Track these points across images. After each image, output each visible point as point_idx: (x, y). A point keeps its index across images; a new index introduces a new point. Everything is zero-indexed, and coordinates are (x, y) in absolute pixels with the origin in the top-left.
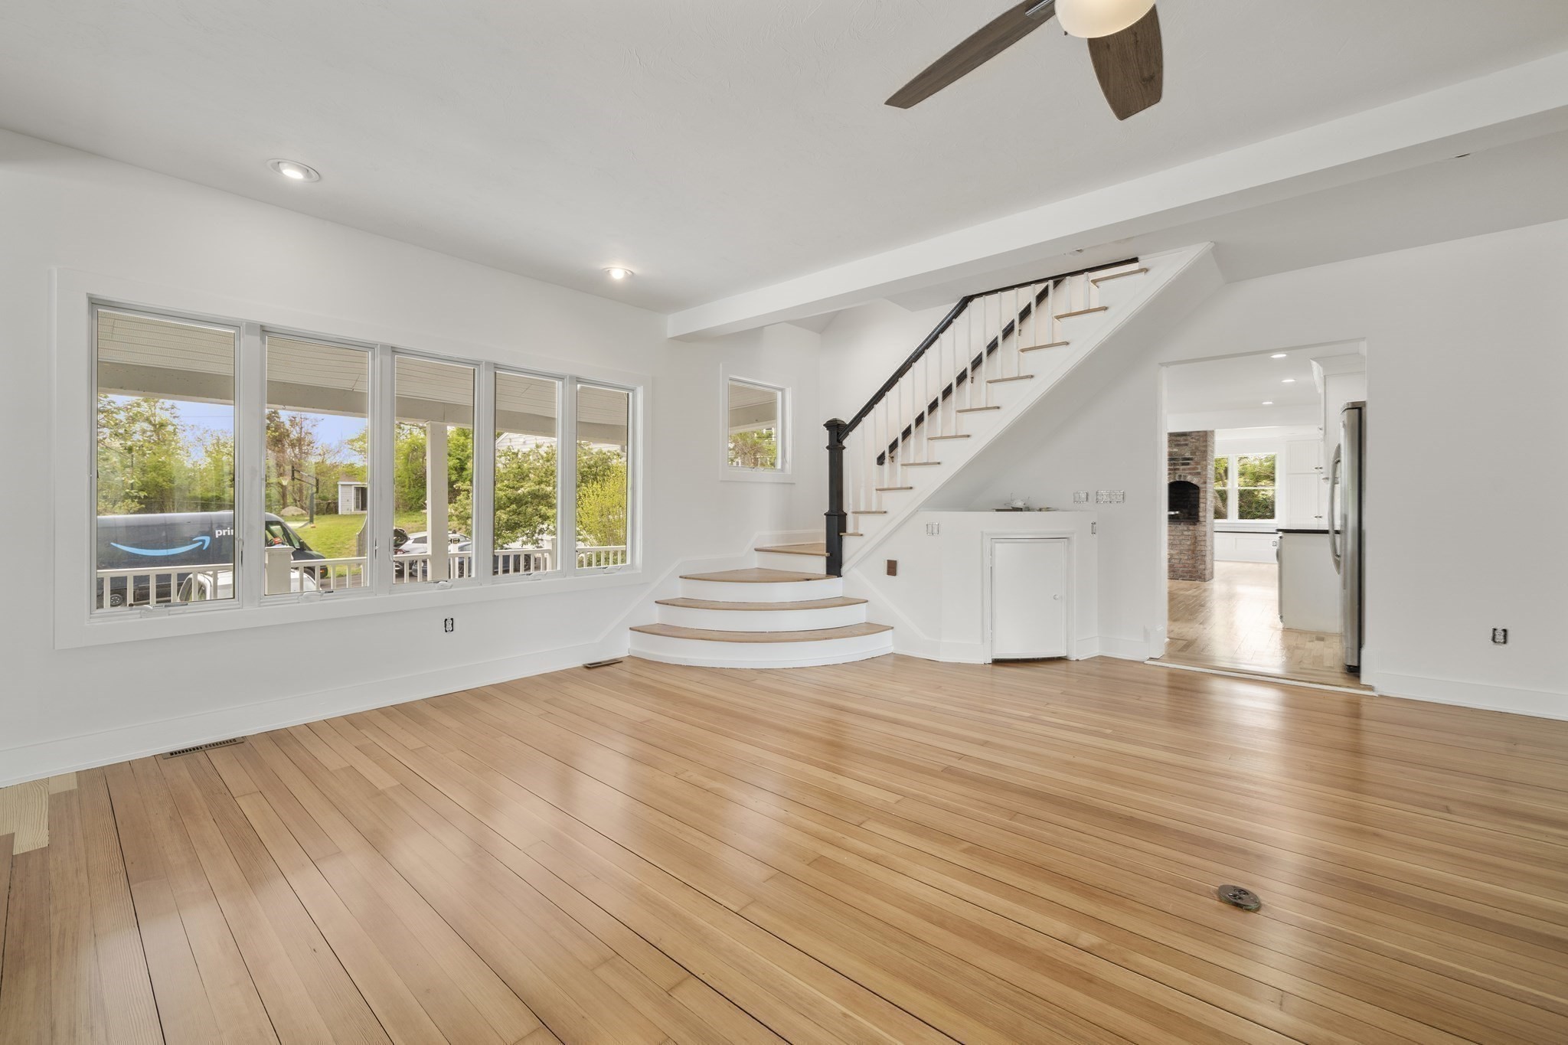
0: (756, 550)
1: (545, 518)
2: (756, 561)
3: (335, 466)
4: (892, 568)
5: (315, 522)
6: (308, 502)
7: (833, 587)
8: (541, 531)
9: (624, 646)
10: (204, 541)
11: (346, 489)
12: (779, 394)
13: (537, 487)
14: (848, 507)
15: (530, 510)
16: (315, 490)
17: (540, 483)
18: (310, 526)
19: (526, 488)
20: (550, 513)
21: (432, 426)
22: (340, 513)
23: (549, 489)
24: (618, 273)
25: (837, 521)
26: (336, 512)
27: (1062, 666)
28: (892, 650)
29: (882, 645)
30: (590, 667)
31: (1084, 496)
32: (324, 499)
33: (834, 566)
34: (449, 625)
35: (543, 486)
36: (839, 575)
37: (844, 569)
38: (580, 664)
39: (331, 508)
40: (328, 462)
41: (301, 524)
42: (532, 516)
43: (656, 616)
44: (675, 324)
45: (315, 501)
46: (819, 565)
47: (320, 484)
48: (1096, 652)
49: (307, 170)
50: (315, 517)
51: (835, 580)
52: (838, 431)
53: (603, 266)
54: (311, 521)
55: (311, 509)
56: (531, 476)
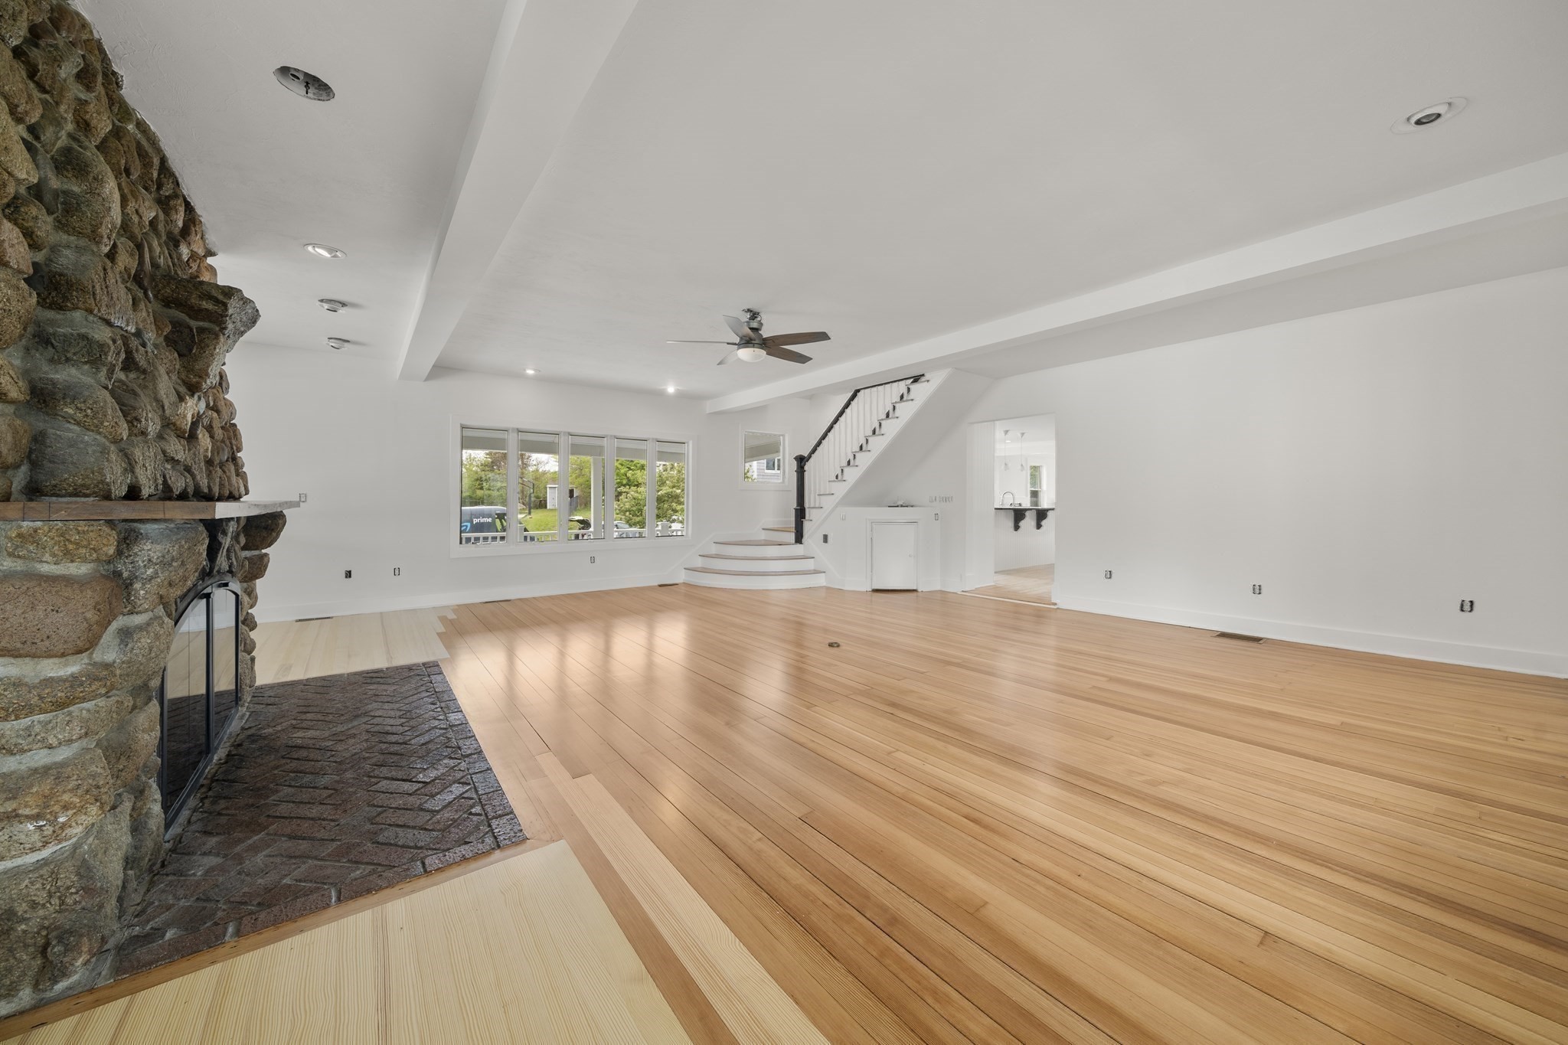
0: (763, 529)
1: (675, 511)
2: (763, 536)
3: (544, 473)
4: (825, 539)
5: (532, 514)
6: (527, 499)
7: (799, 549)
8: (674, 521)
9: (681, 577)
10: (467, 526)
11: (553, 490)
12: (781, 437)
13: (671, 490)
14: (806, 505)
15: (666, 506)
16: (532, 490)
17: (674, 487)
18: (528, 517)
19: (665, 490)
20: (679, 507)
21: (594, 459)
22: (548, 507)
23: (679, 491)
24: (671, 390)
25: (801, 513)
26: (546, 507)
27: (915, 594)
28: (824, 584)
29: (820, 581)
30: (660, 586)
31: (934, 499)
32: (537, 497)
33: (799, 539)
34: (593, 560)
35: (674, 489)
36: (801, 543)
37: (803, 540)
38: (656, 584)
39: (542, 504)
40: (540, 470)
41: (523, 516)
42: (668, 510)
43: (699, 563)
44: (710, 407)
45: (533, 499)
46: (792, 537)
47: (535, 486)
48: (938, 588)
49: (534, 370)
50: (532, 510)
51: (799, 545)
52: (801, 461)
53: (663, 387)
54: (530, 513)
55: (530, 504)
56: (667, 482)
